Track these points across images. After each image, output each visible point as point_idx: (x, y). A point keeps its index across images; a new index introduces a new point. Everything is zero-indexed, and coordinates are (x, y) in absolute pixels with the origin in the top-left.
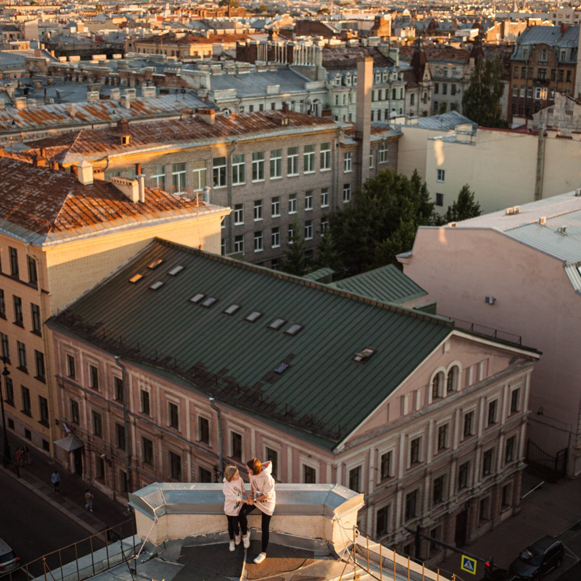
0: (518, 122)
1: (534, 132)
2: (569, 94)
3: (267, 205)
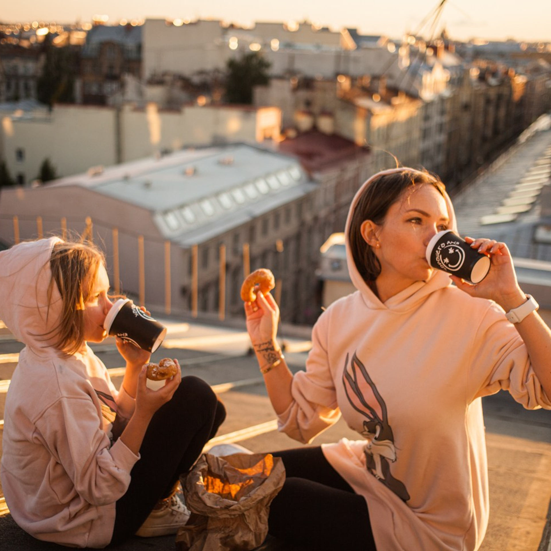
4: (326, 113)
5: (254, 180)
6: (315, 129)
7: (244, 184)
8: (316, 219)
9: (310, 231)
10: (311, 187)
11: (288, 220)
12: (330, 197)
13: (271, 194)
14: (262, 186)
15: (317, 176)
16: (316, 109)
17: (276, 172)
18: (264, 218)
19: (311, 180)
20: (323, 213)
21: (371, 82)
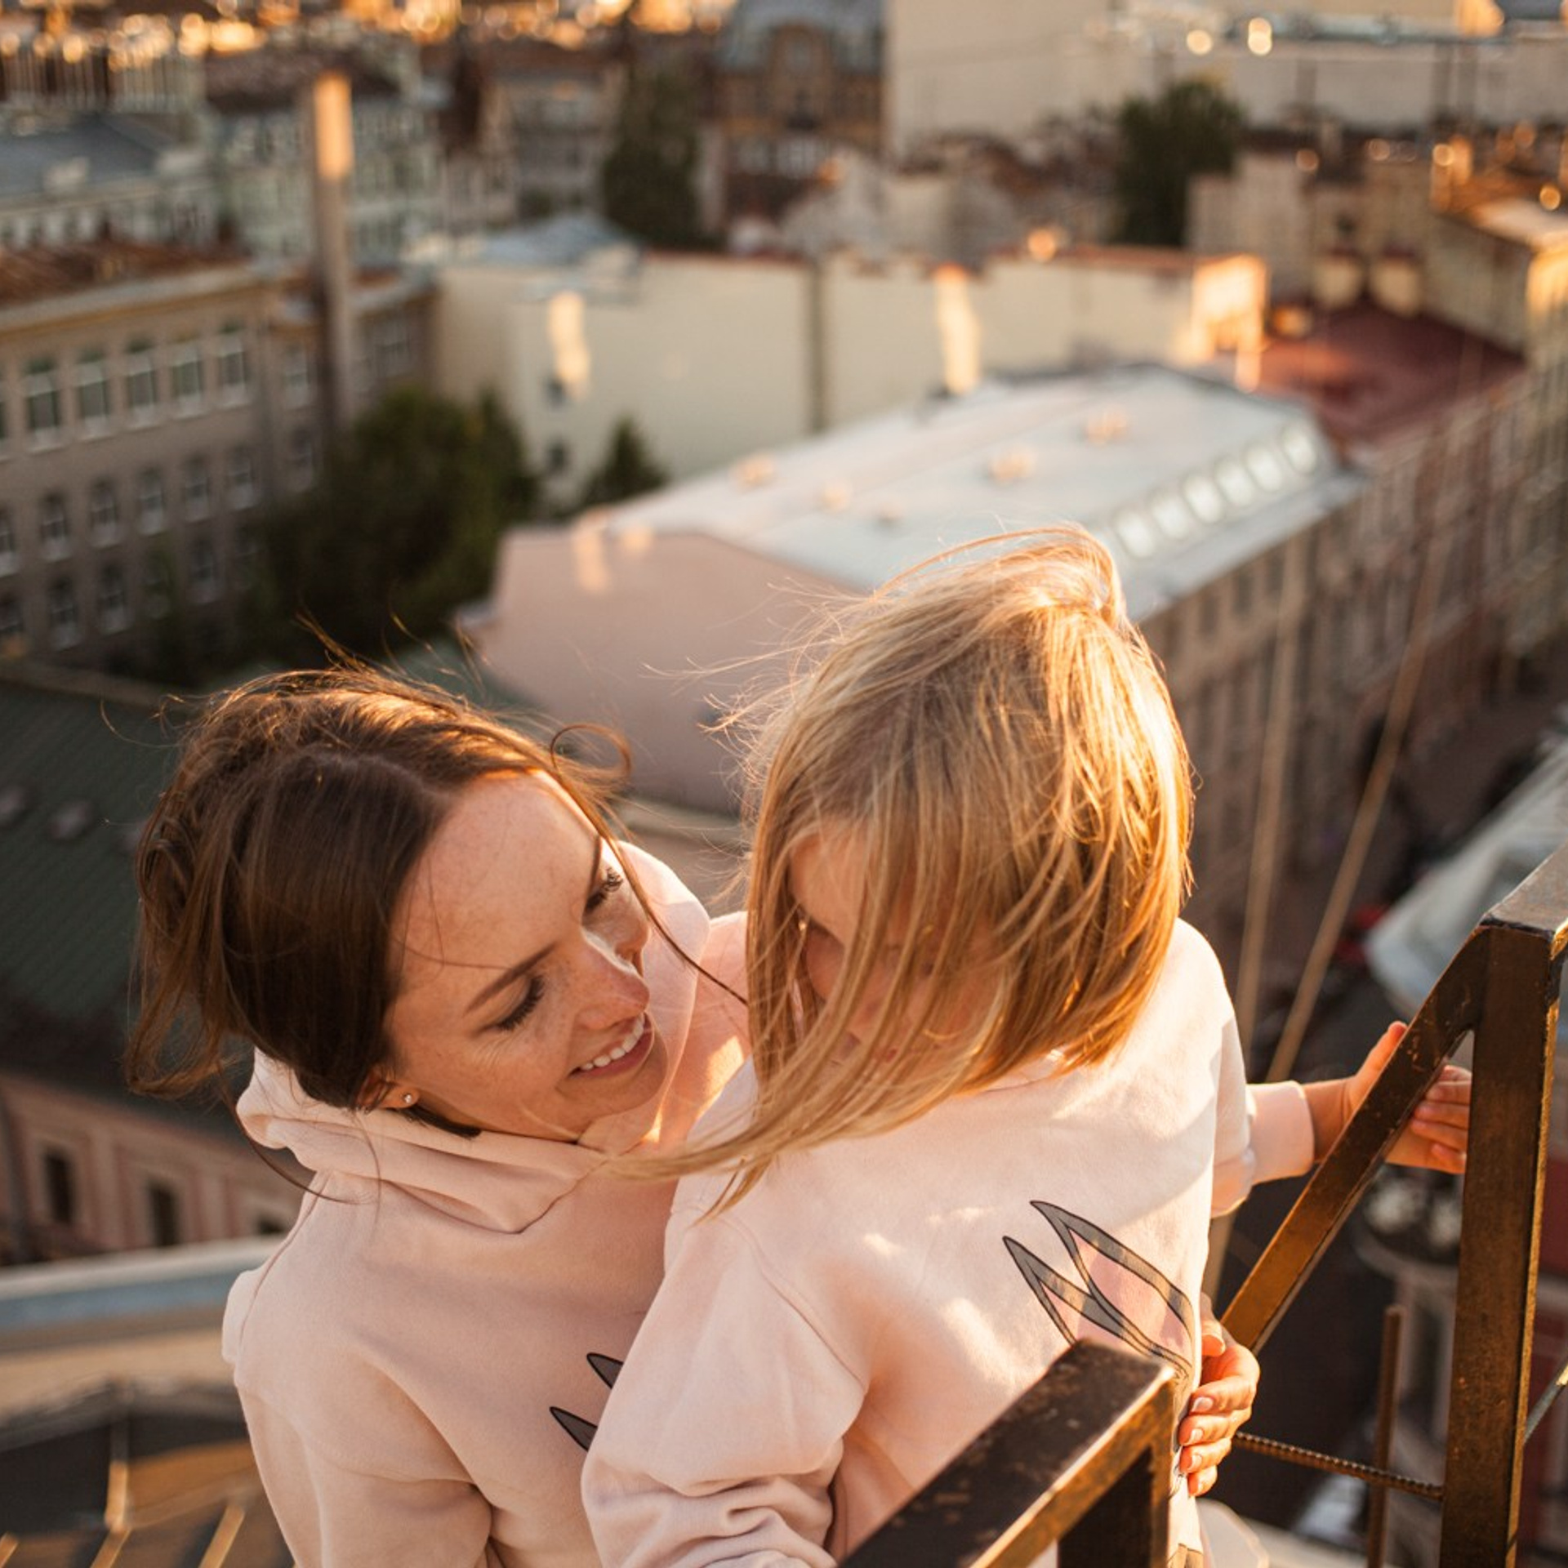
0: (749, 233)
1: (793, 257)
2: (874, 151)
3: (80, 506)
4: (1398, 253)
5: (1179, 482)
6: (1365, 302)
7: (1151, 496)
8: (1358, 575)
9: (1341, 611)
10: (1342, 491)
11: (1275, 584)
12: (1401, 506)
13: (1229, 522)
14: (1204, 499)
15: (1364, 456)
16: (1369, 241)
17: (1241, 454)
18: (1206, 597)
19: (1344, 466)
20: (1377, 557)
21: (1538, 143)
